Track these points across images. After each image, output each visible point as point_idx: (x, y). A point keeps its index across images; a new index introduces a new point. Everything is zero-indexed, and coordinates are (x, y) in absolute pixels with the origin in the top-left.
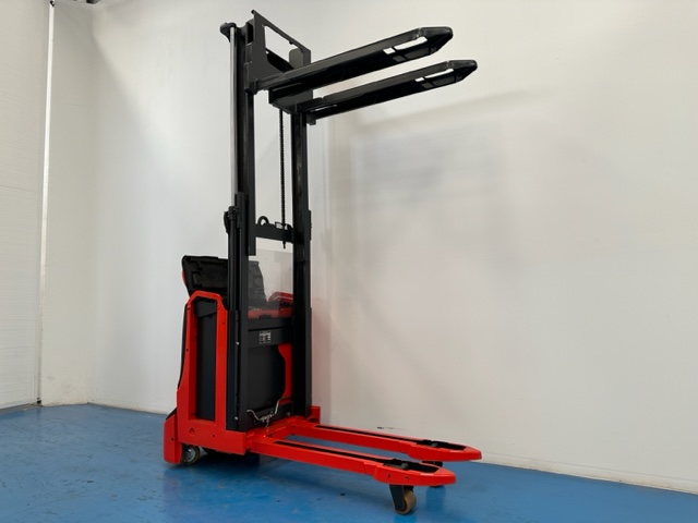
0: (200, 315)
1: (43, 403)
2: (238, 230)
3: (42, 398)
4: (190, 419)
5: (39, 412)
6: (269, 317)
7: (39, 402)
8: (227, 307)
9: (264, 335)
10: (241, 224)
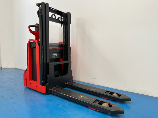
0: (32, 47)
1: (2, 67)
2: (42, 16)
3: (2, 66)
4: (30, 80)
5: (1, 70)
6: (56, 49)
7: (1, 67)
8: (39, 45)
9: (54, 55)
10: (43, 14)
